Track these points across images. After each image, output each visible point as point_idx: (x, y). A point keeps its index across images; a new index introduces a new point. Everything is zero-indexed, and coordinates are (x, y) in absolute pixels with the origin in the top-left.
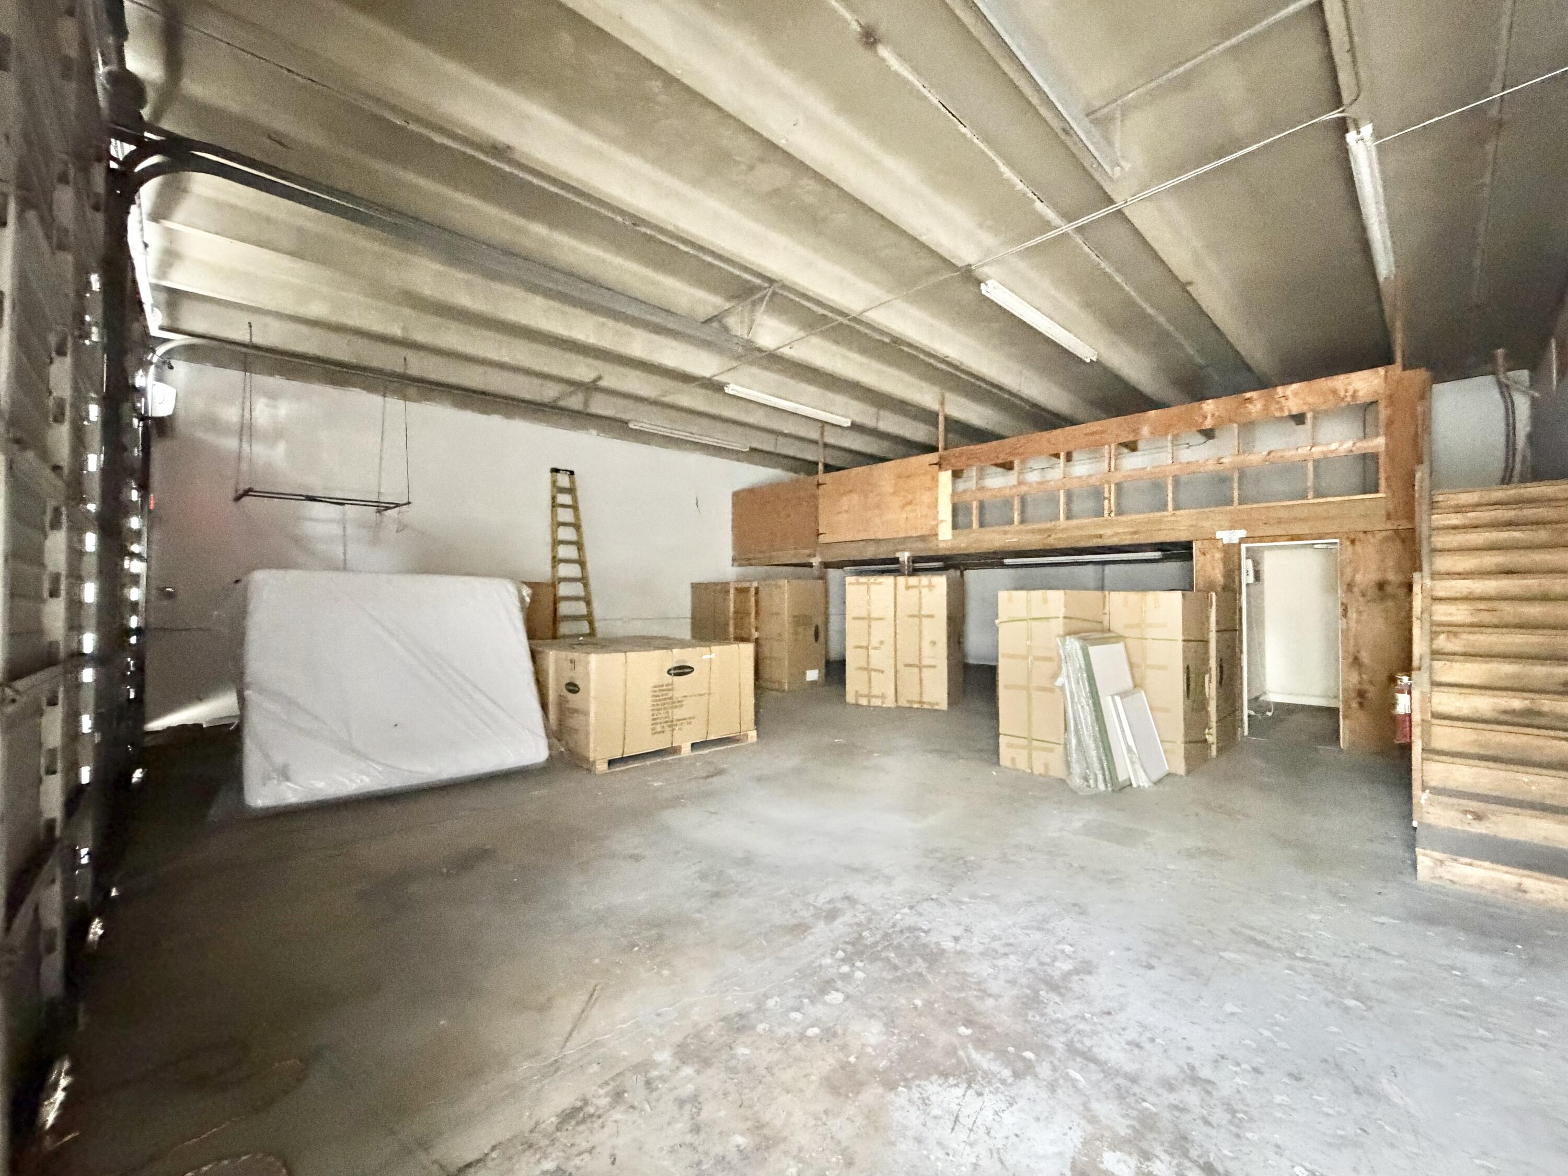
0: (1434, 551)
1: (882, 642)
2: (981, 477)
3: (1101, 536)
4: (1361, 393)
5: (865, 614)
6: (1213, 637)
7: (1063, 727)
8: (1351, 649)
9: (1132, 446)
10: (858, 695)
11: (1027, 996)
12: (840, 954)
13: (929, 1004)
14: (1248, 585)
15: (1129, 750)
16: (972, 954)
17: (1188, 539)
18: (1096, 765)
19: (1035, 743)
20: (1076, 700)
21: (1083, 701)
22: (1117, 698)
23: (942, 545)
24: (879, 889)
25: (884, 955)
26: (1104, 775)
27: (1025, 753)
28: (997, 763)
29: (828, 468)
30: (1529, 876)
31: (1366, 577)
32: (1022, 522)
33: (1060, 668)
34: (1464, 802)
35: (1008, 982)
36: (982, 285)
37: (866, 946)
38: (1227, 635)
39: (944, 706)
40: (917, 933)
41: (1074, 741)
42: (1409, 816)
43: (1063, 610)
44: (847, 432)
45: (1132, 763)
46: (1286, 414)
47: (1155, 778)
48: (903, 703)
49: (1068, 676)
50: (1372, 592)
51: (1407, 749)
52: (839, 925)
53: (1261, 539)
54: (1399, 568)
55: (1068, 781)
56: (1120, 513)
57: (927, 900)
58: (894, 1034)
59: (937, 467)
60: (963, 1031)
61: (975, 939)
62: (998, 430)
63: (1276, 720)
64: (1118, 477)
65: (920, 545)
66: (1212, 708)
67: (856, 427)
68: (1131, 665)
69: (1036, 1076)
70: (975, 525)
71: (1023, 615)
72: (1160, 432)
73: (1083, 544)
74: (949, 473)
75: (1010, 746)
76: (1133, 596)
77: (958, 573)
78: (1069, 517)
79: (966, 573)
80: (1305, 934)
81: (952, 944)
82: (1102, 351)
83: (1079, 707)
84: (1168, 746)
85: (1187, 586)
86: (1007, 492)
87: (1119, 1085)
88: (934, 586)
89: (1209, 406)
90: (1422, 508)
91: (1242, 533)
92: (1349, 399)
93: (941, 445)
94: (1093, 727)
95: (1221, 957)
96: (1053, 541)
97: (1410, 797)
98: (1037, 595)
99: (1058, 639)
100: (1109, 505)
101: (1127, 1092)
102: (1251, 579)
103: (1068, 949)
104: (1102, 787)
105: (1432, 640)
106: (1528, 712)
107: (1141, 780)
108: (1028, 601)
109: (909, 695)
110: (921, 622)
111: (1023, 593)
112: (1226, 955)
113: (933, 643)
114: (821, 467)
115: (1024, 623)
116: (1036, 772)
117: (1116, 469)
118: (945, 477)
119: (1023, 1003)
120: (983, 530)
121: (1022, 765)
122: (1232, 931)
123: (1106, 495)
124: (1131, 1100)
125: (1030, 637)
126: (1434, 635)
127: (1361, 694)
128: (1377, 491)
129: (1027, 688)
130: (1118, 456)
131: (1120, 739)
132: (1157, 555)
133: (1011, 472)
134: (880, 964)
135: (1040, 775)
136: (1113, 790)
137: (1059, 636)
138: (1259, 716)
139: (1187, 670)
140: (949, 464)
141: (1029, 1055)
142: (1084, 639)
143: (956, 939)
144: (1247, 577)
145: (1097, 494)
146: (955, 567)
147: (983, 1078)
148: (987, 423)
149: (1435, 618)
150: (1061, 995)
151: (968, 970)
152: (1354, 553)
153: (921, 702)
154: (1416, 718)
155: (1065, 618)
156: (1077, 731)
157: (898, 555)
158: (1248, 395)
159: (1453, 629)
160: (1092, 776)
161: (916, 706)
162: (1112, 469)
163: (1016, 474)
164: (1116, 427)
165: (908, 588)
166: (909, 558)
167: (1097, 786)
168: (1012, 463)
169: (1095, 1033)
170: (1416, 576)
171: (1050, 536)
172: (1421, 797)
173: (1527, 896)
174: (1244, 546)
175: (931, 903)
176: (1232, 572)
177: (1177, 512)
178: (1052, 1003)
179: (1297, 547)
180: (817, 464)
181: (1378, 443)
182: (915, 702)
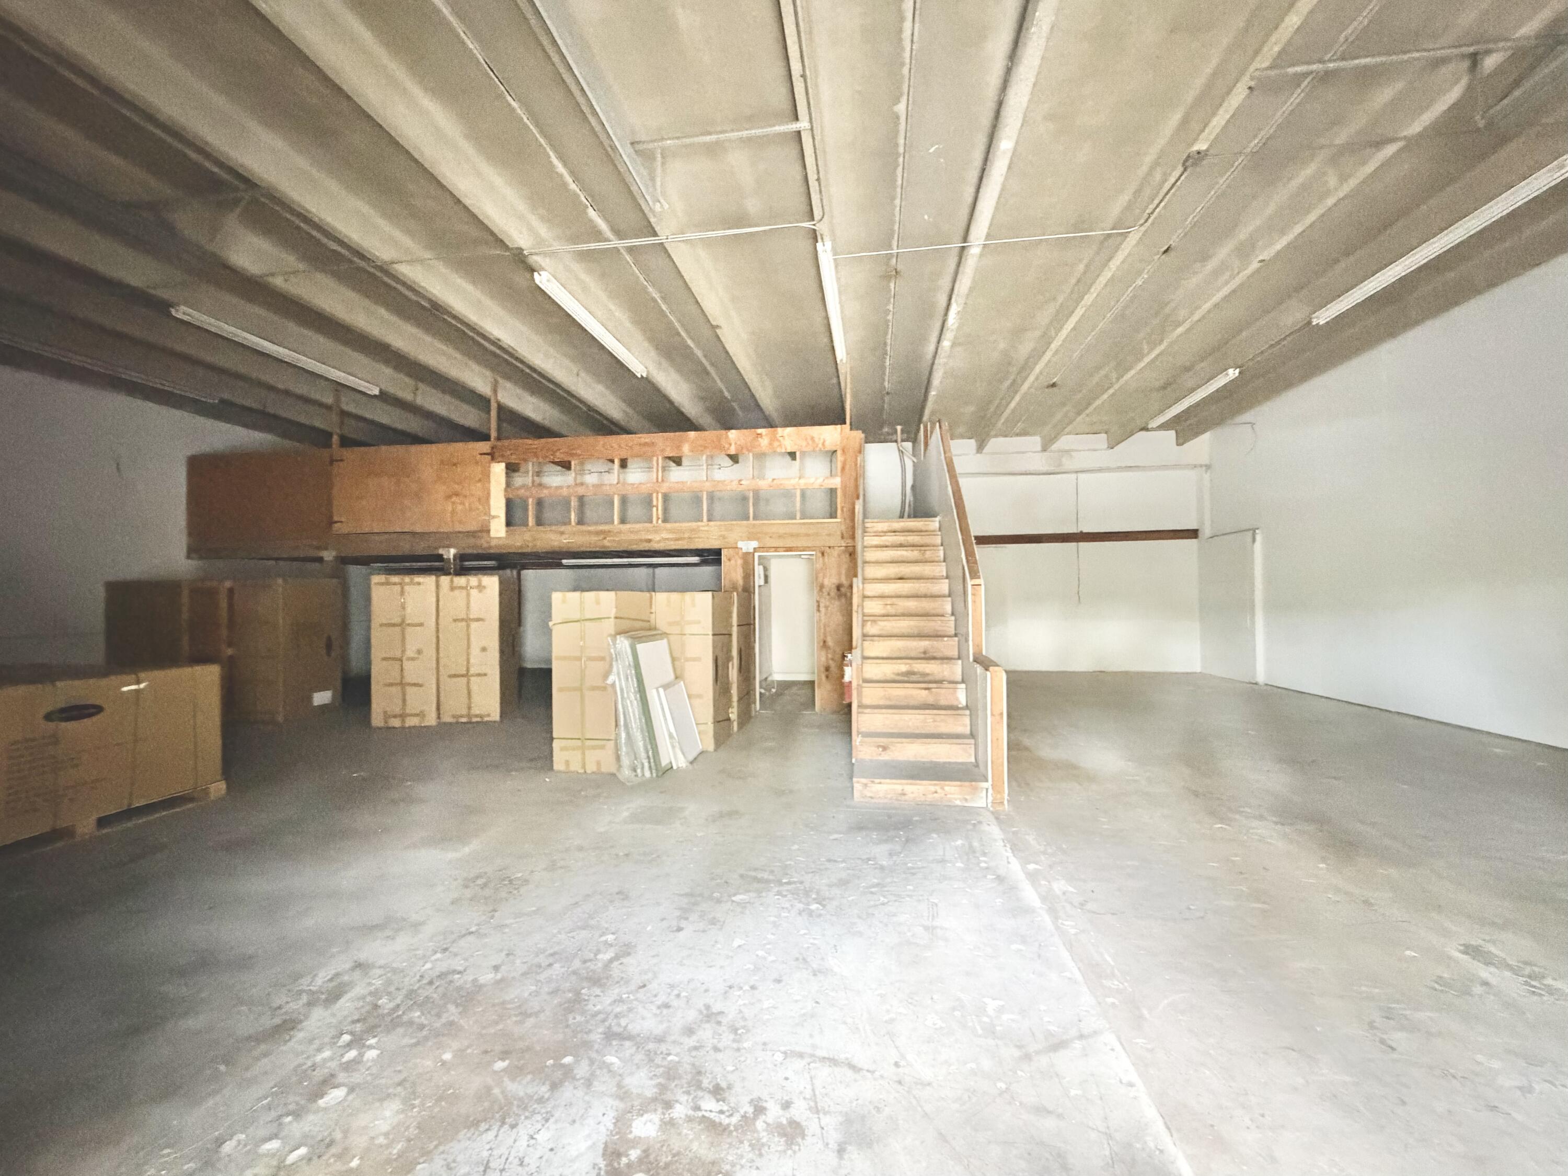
0: (865, 562)
1: (419, 652)
2: (538, 474)
3: (649, 541)
4: (827, 443)
5: (397, 620)
6: (735, 630)
7: (614, 724)
8: (822, 637)
9: (678, 461)
10: (387, 716)
11: (569, 1001)
12: (346, 1038)
13: (460, 1054)
14: (760, 586)
15: (671, 736)
16: (513, 978)
17: (717, 547)
18: (643, 755)
19: (588, 743)
20: (625, 695)
21: (632, 696)
22: (661, 690)
23: (493, 543)
24: (403, 941)
25: (405, 1018)
26: (649, 762)
27: (578, 754)
28: (551, 768)
29: (346, 442)
30: (907, 784)
31: (830, 581)
32: (580, 522)
33: (611, 666)
34: (876, 739)
35: (550, 993)
36: (536, 274)
37: (383, 1016)
38: (744, 628)
39: (496, 716)
40: (450, 977)
41: (623, 735)
42: (850, 755)
43: (614, 610)
44: (375, 401)
45: (673, 747)
46: (783, 451)
47: (691, 758)
48: (447, 719)
49: (618, 674)
50: (834, 593)
51: (849, 706)
52: (346, 1005)
53: (768, 549)
54: (847, 576)
55: (618, 774)
56: (665, 520)
57: (464, 936)
58: (413, 1106)
59: (489, 457)
60: (500, 1065)
61: (518, 962)
62: (556, 428)
63: (779, 694)
64: (665, 488)
65: (472, 541)
66: (734, 691)
67: (383, 396)
68: (673, 659)
69: (574, 1078)
70: (531, 521)
71: (577, 616)
72: (698, 450)
73: (635, 547)
74: (503, 465)
75: (563, 749)
76: (675, 596)
77: (515, 572)
78: (623, 521)
79: (525, 573)
80: (788, 863)
81: (491, 976)
82: (651, 368)
83: (628, 702)
84: (702, 727)
85: (716, 588)
86: (565, 492)
87: (649, 1050)
88: (484, 587)
89: (733, 434)
90: (859, 533)
91: (754, 544)
92: (820, 445)
93: (494, 434)
94: (640, 719)
95: (733, 901)
96: (609, 544)
97: (851, 740)
98: (590, 596)
99: (609, 639)
100: (657, 512)
101: (656, 1053)
102: (762, 583)
103: (610, 938)
104: (647, 774)
105: (863, 626)
106: (910, 673)
107: (681, 762)
108: (582, 603)
109: (454, 708)
110: (468, 626)
111: (577, 594)
112: (737, 898)
113: (484, 649)
114: (335, 438)
115: (578, 624)
116: (589, 771)
117: (663, 481)
118: (498, 470)
119: (565, 1009)
120: (541, 528)
121: (576, 767)
122: (742, 876)
123: (655, 503)
124: (658, 1060)
125: (582, 638)
126: (864, 623)
127: (827, 669)
128: (836, 517)
129: (580, 689)
130: (664, 469)
131: (663, 726)
132: (695, 559)
133: (568, 472)
134: (400, 1030)
135: (593, 773)
136: (657, 776)
137: (610, 635)
138: (767, 694)
139: (716, 661)
140: (503, 456)
141: (568, 1060)
142: (632, 638)
143: (496, 968)
144: (759, 580)
145: (648, 502)
146: (512, 566)
147: (519, 1106)
148: (544, 419)
149: (866, 611)
150: (601, 986)
151: (507, 998)
152: (824, 564)
153: (469, 716)
154: (854, 685)
155: (616, 618)
156: (626, 725)
157: (441, 551)
158: (759, 431)
159: (875, 619)
160: (639, 766)
161: (464, 720)
162: (660, 480)
163: (573, 475)
164: (663, 441)
165: (452, 589)
166: (455, 556)
167: (643, 775)
168: (570, 463)
169: (630, 1010)
170: (855, 580)
171: (605, 538)
172: (857, 740)
173: (906, 797)
174: (757, 555)
175: (470, 938)
176: (749, 575)
177: (711, 523)
178: (592, 998)
179: (792, 556)
180: (330, 435)
181: (836, 482)
182: (462, 716)
